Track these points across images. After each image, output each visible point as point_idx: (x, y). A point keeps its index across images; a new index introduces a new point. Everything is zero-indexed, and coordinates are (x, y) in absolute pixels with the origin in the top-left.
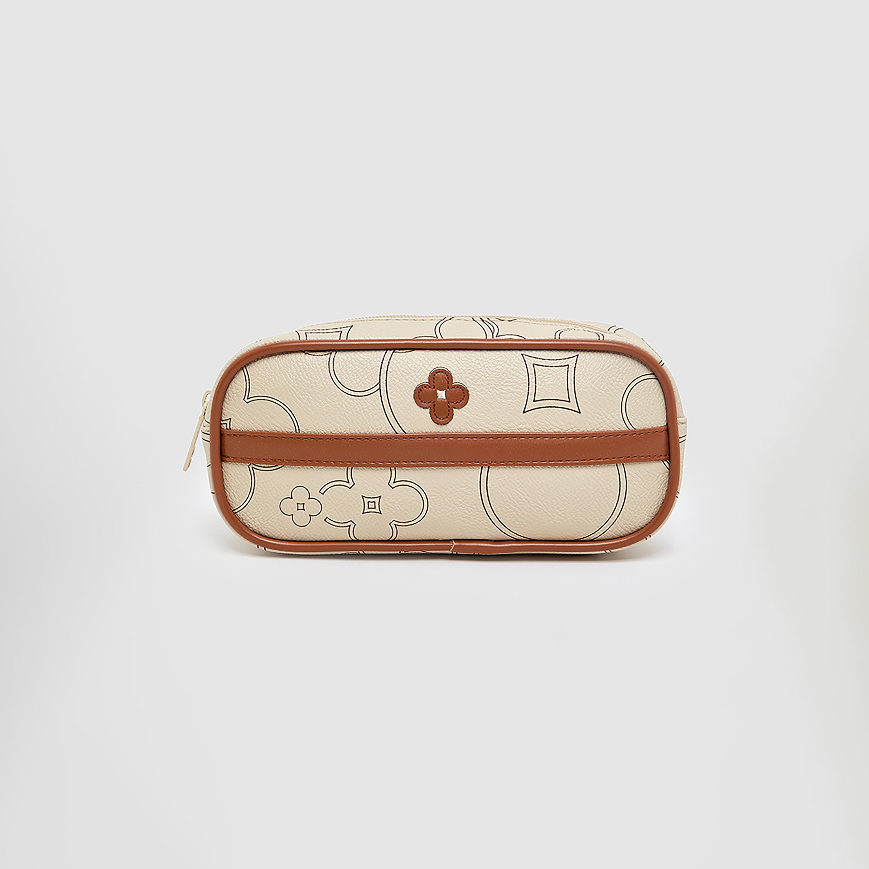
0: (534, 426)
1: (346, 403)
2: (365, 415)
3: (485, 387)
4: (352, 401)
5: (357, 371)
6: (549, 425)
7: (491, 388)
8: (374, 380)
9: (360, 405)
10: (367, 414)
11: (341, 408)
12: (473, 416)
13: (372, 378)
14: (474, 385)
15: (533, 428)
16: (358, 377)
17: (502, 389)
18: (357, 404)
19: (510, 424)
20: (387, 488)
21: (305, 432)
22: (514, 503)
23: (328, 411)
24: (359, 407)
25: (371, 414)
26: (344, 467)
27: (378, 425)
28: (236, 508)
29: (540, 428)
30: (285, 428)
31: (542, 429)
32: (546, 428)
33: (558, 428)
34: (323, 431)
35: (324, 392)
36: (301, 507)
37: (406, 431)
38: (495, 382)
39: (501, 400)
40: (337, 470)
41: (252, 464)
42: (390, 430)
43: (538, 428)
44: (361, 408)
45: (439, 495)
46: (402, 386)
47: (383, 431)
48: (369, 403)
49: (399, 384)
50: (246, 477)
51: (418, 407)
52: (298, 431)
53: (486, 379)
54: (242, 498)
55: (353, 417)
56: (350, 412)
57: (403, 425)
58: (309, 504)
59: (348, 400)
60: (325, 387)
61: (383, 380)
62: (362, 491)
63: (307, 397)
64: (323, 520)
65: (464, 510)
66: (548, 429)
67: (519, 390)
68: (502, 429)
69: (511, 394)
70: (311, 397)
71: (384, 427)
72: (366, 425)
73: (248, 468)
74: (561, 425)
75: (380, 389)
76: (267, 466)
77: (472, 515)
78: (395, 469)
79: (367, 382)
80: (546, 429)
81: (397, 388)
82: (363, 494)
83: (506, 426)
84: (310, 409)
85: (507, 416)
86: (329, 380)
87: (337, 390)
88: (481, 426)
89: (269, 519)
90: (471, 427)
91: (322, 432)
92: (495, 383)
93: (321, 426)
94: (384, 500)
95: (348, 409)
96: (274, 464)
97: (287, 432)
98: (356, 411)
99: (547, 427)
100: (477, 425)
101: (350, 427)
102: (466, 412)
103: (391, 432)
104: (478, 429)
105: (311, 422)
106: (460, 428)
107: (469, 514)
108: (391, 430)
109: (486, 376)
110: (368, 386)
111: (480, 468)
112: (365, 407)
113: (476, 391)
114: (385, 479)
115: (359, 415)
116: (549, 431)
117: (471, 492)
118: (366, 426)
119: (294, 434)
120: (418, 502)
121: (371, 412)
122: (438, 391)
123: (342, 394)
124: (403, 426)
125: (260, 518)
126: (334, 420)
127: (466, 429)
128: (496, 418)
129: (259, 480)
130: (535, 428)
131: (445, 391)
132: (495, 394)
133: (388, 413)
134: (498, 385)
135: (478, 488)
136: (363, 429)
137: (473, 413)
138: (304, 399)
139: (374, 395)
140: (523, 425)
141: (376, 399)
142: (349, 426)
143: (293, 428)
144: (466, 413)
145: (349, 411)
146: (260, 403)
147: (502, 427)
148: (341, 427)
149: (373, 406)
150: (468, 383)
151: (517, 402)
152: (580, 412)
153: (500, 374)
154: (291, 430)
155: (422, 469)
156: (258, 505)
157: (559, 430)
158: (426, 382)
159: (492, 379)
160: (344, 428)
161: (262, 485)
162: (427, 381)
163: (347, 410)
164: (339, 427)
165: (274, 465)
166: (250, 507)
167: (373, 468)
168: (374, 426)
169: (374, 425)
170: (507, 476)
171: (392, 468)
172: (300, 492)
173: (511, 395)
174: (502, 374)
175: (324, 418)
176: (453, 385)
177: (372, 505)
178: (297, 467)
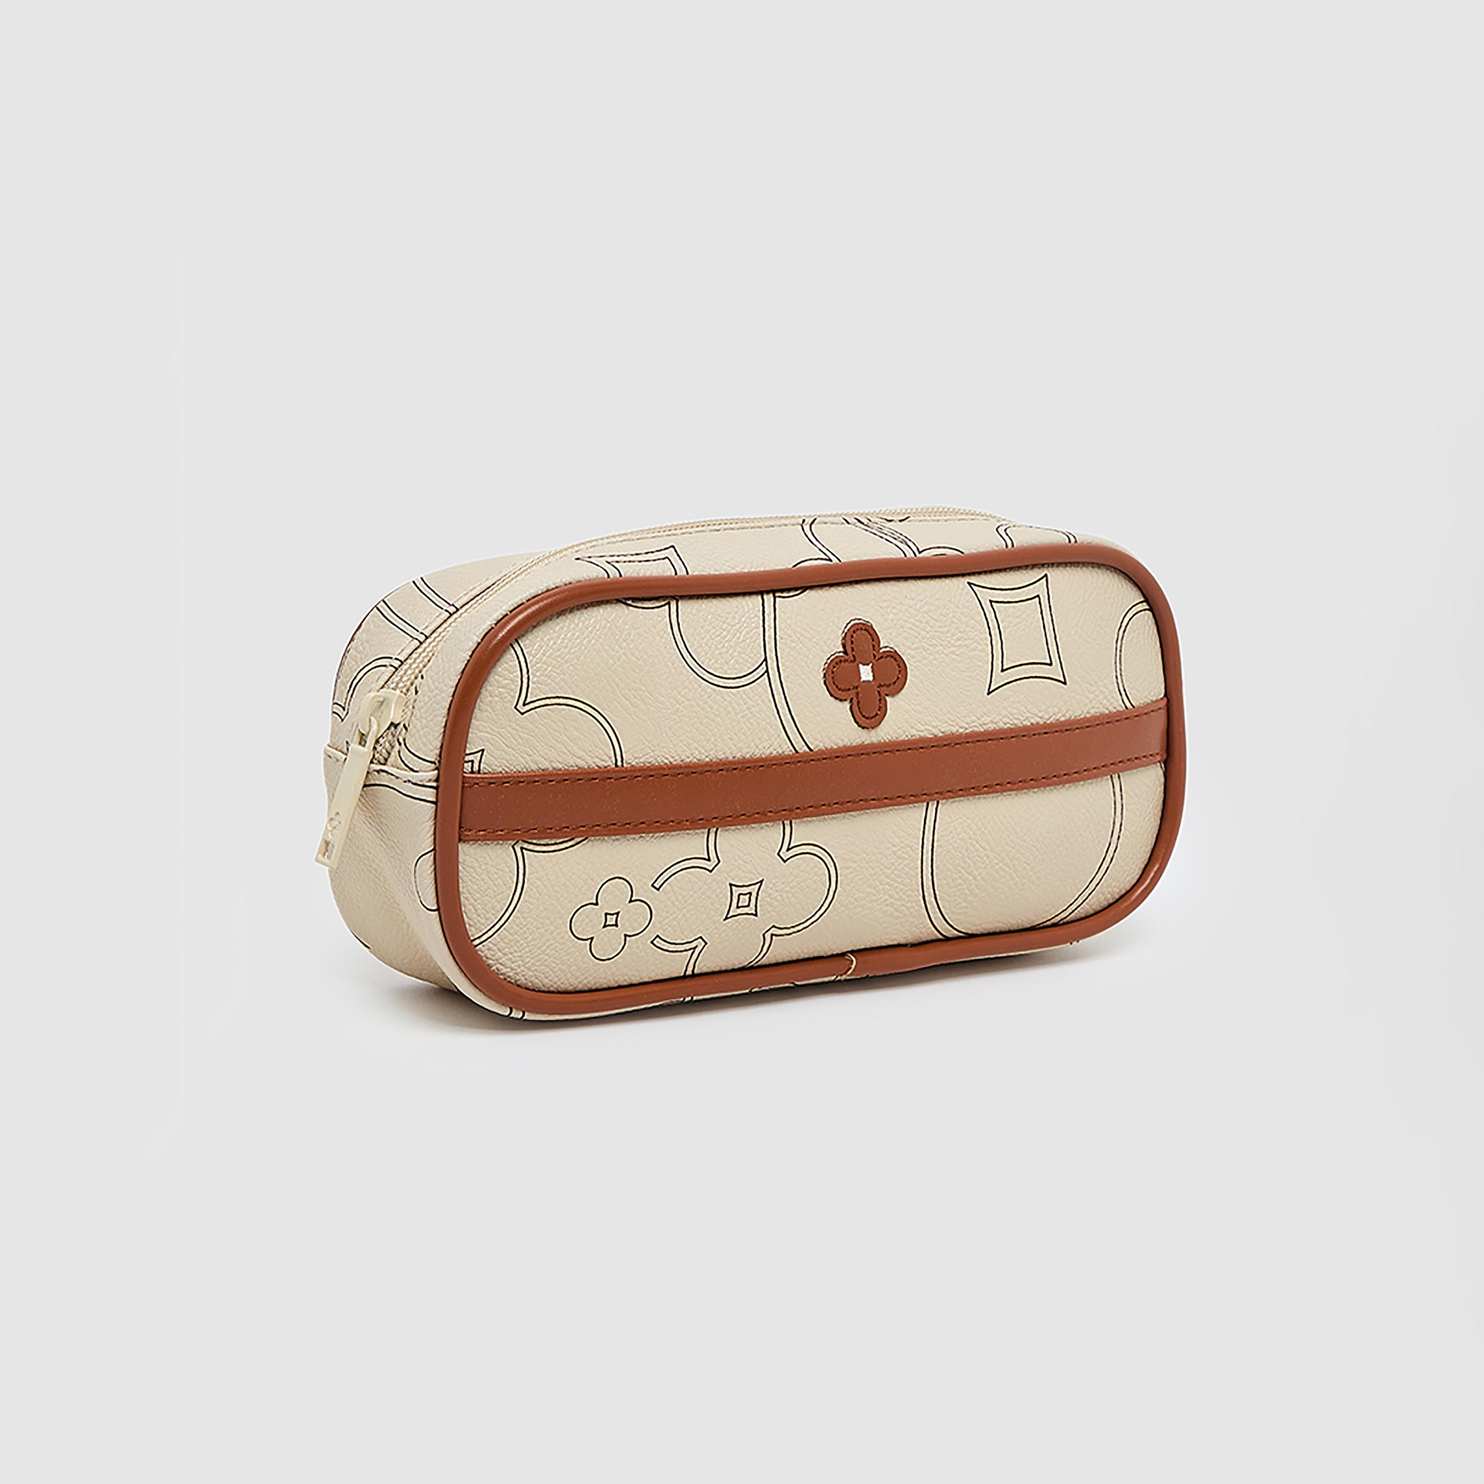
0: (1004, 717)
1: (710, 702)
2: (744, 723)
3: (928, 652)
4: (719, 698)
5: (722, 638)
6: (1025, 713)
7: (937, 652)
8: (755, 655)
9: (734, 705)
10: (748, 720)
11: (702, 712)
12: (915, 708)
13: (752, 652)
14: (912, 649)
15: (1001, 720)
16: (724, 650)
17: (953, 653)
18: (730, 703)
19: (969, 717)
20: (776, 862)
21: (634, 763)
22: (969, 866)
23: (678, 720)
24: (733, 708)
25: (755, 721)
26: (703, 830)
27: (767, 741)
28: (477, 936)
29: (1011, 720)
30: (597, 760)
31: (1014, 720)
32: (1021, 718)
33: (1036, 715)
34: (667, 759)
35: (670, 683)
36: (611, 920)
37: (812, 748)
38: (942, 640)
39: (955, 673)
40: (690, 836)
41: (520, 842)
42: (786, 747)
43: (1008, 720)
44: (738, 710)
45: (856, 865)
46: (803, 664)
47: (775, 750)
48: (751, 700)
49: (799, 660)
50: (507, 869)
51: (832, 699)
52: (619, 763)
53: (928, 636)
54: (493, 914)
55: (723, 728)
56: (718, 718)
57: (808, 735)
58: (628, 912)
59: (714, 695)
60: (671, 671)
61: (771, 655)
62: (731, 874)
63: (641, 693)
64: (649, 942)
65: (891, 890)
66: (1022, 719)
67: (978, 652)
68: (958, 728)
69: (968, 661)
70: (647, 693)
71: (776, 743)
72: (746, 741)
73: (512, 850)
74: (1041, 709)
75: (767, 671)
76: (553, 842)
77: (900, 899)
78: (791, 822)
79: (742, 658)
80: (1019, 719)
81: (796, 667)
82: (733, 879)
83: (963, 721)
84: (645, 718)
85: (964, 702)
86: (678, 657)
87: (692, 677)
88: (928, 725)
89: (543, 952)
90: (912, 727)
91: (666, 761)
92: (942, 643)
93: (665, 750)
94: (767, 887)
95: (713, 713)
96: (566, 837)
97: (599, 767)
98: (729, 716)
99: (1022, 716)
100: (921, 724)
101: (717, 748)
102: (904, 701)
103: (788, 750)
104: (922, 731)
105: (647, 743)
106: (895, 731)
107: (897, 897)
108: (789, 747)
109: (927, 630)
110: (746, 668)
111: (925, 804)
112: (745, 707)
113: (915, 660)
114: (773, 843)
115: (734, 724)
116: (1024, 723)
117: (907, 853)
118: (745, 743)
119: (613, 771)
120: (822, 884)
121: (754, 716)
122: (861, 666)
123: (702, 683)
124: (808, 738)
125: (526, 952)
126: (689, 735)
127: (904, 732)
128: (949, 708)
129: (533, 873)
130: (1005, 720)
131: (871, 665)
132: (943, 664)
133: (784, 716)
134: (946, 645)
135: (918, 845)
136: (740, 750)
137: (914, 702)
138: (635, 697)
139: (758, 684)
140: (989, 716)
141: (763, 692)
142: (716, 746)
143: (610, 758)
144: (904, 703)
145: (716, 716)
146: (549, 712)
147: (957, 724)
148: (700, 748)
149: (758, 704)
150: (901, 647)
151: (978, 674)
152: (1065, 683)
153: (947, 624)
154: (607, 762)
155: (833, 818)
156: (526, 925)
157: (1039, 720)
158: (840, 652)
159: (936, 634)
160: (706, 751)
161: (540, 883)
162: (841, 649)
163: (713, 715)
164: (696, 749)
165: (566, 839)
166: (507, 931)
167: (753, 825)
168: (759, 742)
169: (760, 739)
170: (965, 815)
171: (785, 822)
172: (614, 889)
173: (968, 663)
174: (950, 625)
175: (670, 734)
176: (881, 651)
177: (744, 900)
178: (613, 837)
